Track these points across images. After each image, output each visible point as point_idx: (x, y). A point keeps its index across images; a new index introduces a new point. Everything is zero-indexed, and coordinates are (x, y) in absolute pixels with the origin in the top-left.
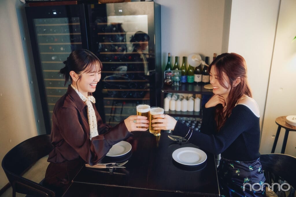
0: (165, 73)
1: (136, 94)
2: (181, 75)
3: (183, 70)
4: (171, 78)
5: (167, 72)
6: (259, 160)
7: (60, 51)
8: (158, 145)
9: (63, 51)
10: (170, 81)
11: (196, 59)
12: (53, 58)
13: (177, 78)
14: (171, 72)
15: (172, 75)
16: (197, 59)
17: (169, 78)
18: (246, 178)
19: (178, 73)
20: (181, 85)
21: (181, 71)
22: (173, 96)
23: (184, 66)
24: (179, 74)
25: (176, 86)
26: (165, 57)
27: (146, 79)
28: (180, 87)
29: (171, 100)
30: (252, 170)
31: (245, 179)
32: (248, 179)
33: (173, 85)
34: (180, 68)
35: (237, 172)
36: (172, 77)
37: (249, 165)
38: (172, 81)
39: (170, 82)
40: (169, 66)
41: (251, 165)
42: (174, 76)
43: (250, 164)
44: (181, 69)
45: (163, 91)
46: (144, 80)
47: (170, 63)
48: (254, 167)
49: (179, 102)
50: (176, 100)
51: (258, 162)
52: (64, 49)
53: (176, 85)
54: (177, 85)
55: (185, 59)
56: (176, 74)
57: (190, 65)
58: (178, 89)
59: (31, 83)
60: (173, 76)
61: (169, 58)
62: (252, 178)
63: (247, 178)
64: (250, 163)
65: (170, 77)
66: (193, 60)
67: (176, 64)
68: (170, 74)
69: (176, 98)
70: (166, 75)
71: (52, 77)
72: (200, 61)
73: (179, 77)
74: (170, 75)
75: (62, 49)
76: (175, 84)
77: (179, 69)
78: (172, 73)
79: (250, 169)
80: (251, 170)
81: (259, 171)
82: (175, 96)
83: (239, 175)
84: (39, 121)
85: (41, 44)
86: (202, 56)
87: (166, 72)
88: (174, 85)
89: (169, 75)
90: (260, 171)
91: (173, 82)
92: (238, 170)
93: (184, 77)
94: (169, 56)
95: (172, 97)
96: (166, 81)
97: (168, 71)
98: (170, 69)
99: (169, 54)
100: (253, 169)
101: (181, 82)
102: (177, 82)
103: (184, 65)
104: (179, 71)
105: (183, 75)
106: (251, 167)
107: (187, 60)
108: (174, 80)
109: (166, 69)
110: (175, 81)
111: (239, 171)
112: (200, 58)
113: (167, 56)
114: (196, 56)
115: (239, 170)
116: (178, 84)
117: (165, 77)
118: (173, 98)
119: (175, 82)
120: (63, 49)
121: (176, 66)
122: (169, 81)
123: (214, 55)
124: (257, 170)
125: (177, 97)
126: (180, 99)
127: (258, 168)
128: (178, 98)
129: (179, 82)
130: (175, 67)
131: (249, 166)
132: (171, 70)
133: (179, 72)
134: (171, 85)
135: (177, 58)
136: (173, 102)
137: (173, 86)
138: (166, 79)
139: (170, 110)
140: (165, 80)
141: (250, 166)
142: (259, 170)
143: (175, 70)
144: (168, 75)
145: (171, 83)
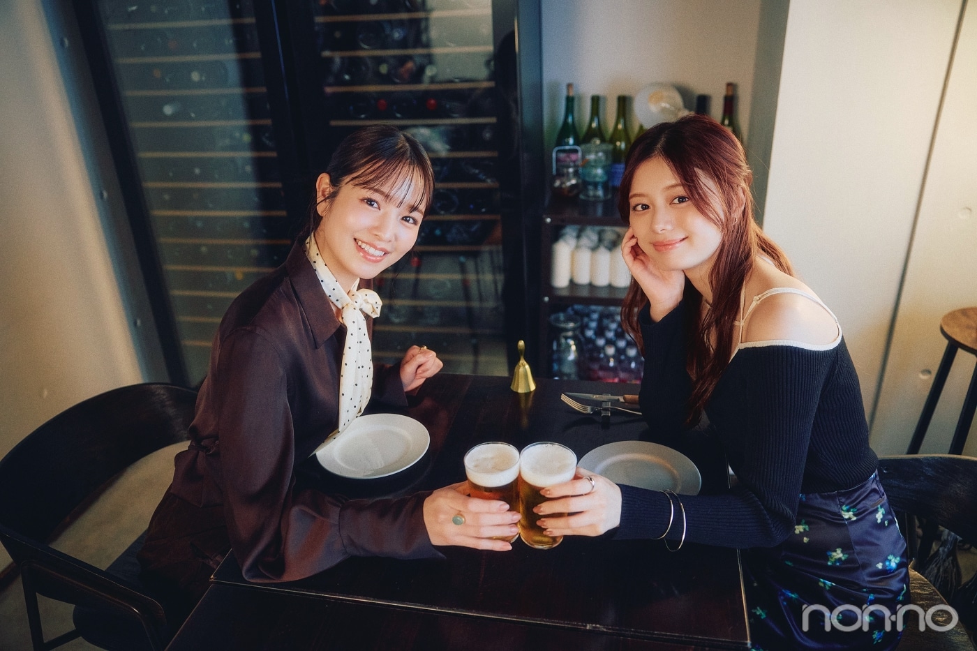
0: (554, 155)
1: (454, 231)
2: (609, 162)
3: (618, 143)
4: (576, 174)
5: (564, 151)
6: (875, 478)
7: (190, 84)
8: (525, 421)
9: (200, 85)
10: (574, 182)
11: (664, 105)
12: (168, 110)
13: (599, 171)
14: (576, 151)
15: (579, 163)
16: (668, 106)
17: (568, 173)
18: (835, 551)
19: (600, 154)
20: (609, 196)
21: (611, 147)
22: (583, 235)
23: (620, 131)
24: (603, 158)
25: (591, 199)
26: (554, 98)
27: (489, 181)
28: (606, 203)
29: (577, 247)
30: (855, 518)
31: (829, 553)
32: (842, 552)
33: (582, 197)
34: (608, 137)
35: (799, 529)
36: (580, 170)
37: (842, 504)
38: (580, 181)
39: (573, 185)
40: (567, 130)
41: (848, 502)
42: (586, 164)
43: (843, 500)
44: (612, 140)
45: (549, 220)
46: (484, 181)
47: (573, 119)
48: (859, 507)
49: (604, 256)
50: (594, 249)
51: (874, 486)
52: (204, 78)
53: (595, 196)
54: (599, 197)
55: (624, 103)
56: (592, 157)
57: (641, 127)
58: (600, 211)
59: (102, 195)
60: (584, 166)
61: (570, 101)
62: (858, 548)
63: (839, 551)
64: (843, 495)
65: (571, 170)
66: (654, 108)
67: (594, 125)
68: (573, 157)
69: (592, 241)
70: (558, 160)
71: (171, 174)
72: (679, 110)
73: (604, 168)
74: (574, 162)
75: (195, 76)
76: (591, 193)
77: (603, 140)
78: (580, 154)
79: (846, 515)
80: (850, 518)
81: (879, 521)
82: (591, 235)
83: (806, 540)
84: (139, 322)
85: (123, 61)
86: (684, 92)
87: (559, 151)
88: (588, 196)
89: (568, 159)
90: (883, 520)
91: (584, 185)
92: (803, 521)
93: (620, 168)
94: (571, 94)
95: (578, 237)
96: (557, 183)
97: (567, 147)
98: (571, 141)
99: (569, 86)
100: (855, 515)
101: (610, 184)
102: (595, 185)
103: (620, 126)
104: (604, 147)
105: (619, 162)
106: (848, 511)
107: (631, 110)
108: (587, 179)
109: (561, 140)
110: (590, 183)
111: (807, 528)
112: (678, 100)
113: (564, 93)
114: (665, 94)
115: (806, 523)
116: (600, 193)
117: (557, 170)
118: (584, 241)
119: (591, 187)
120: (201, 76)
121: (594, 129)
122: (568, 184)
123: (727, 90)
124: (870, 517)
125: (595, 237)
126: (606, 243)
127: (876, 511)
128: (600, 240)
129: (606, 186)
130: (591, 134)
131: (841, 506)
132: (577, 142)
133: (606, 152)
134: (577, 195)
135: (596, 100)
136: (585, 256)
137: (583, 200)
138: (560, 175)
139: (572, 282)
140: (553, 179)
141: (844, 508)
142: (879, 516)
143: (588, 145)
144: (565, 161)
145: (575, 192)
